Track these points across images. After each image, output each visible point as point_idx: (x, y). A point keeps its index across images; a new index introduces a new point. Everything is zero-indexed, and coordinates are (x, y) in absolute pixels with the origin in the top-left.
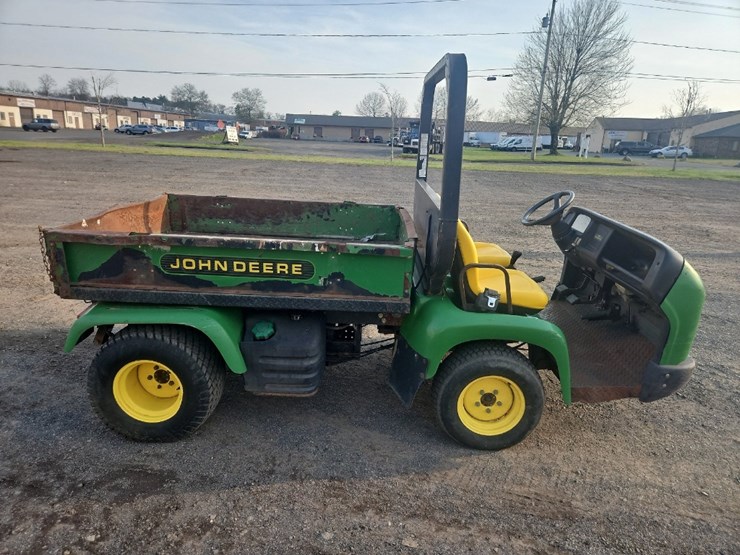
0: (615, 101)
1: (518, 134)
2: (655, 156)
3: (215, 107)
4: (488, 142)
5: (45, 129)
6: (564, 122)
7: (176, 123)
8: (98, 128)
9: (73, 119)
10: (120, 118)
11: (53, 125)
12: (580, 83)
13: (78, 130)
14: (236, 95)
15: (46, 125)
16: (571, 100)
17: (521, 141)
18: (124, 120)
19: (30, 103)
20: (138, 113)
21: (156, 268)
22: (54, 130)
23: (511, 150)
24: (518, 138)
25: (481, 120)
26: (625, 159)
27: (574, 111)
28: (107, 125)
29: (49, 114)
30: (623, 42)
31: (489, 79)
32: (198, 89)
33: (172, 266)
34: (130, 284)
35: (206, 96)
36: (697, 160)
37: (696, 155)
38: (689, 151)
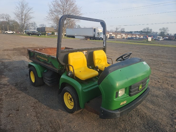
3: (155, 33)
5: (112, 38)
7: (141, 37)
8: (123, 38)
9: (119, 36)
10: (128, 36)
11: (114, 38)
13: (119, 39)
14: (160, 29)
15: (113, 38)
18: (129, 36)
19: (111, 33)
20: (133, 35)
22: (114, 39)
28: (125, 37)
29: (114, 36)
32: (150, 29)
35: (152, 30)
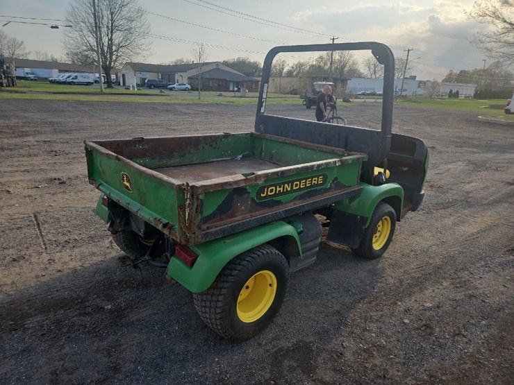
0: (145, 52)
1: (74, 72)
2: (171, 89)
4: (46, 77)
6: (112, 64)
12: (118, 37)
16: (114, 48)
17: (76, 77)
21: (253, 200)
23: (70, 83)
24: (74, 75)
25: (31, 59)
26: (161, 92)
27: (117, 57)
30: (140, 12)
31: (52, 27)
33: (262, 195)
34: (235, 217)
36: (193, 92)
37: (193, 89)
38: (189, 86)
